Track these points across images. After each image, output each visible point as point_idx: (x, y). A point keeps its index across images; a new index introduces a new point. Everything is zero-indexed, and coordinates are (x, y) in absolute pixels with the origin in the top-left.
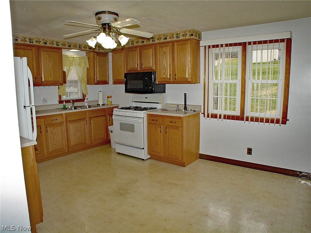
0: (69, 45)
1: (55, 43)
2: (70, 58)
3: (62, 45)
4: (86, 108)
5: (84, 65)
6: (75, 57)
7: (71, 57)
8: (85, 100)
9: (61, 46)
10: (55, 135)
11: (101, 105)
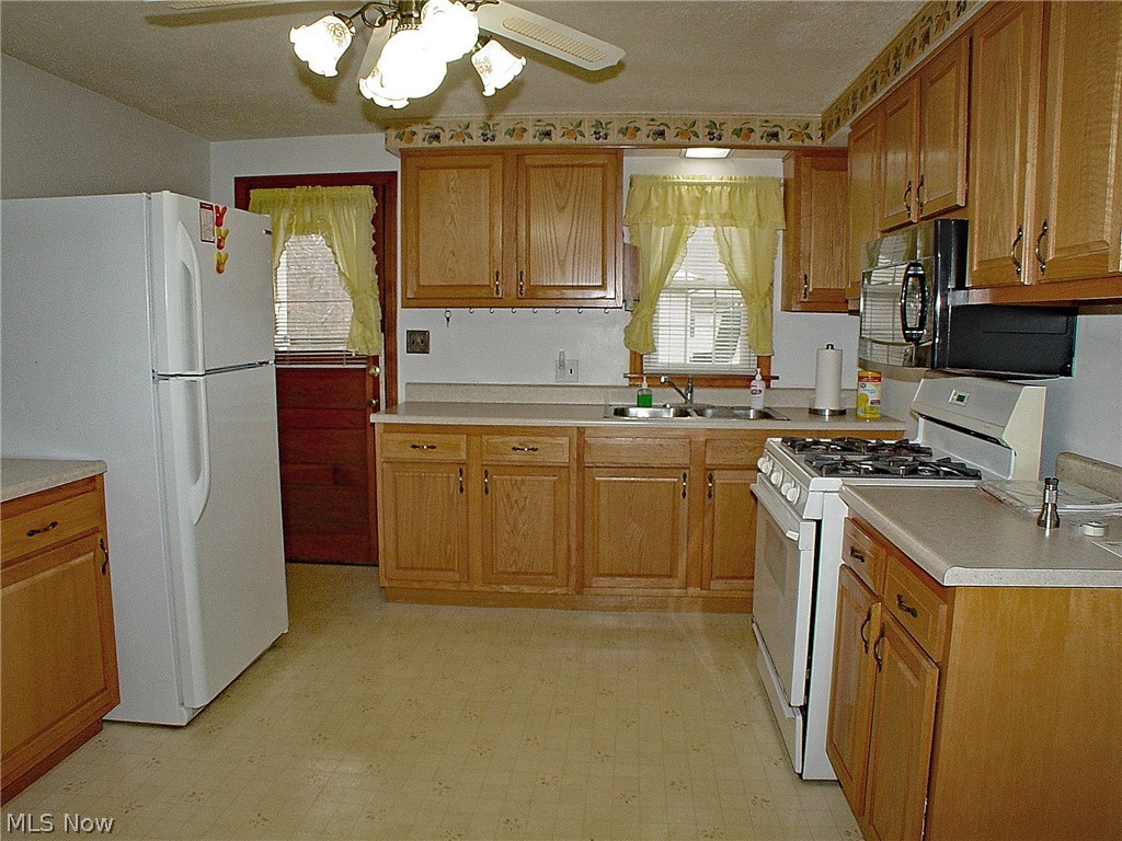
0: (655, 128)
1: (587, 129)
2: (684, 189)
3: (623, 132)
4: (747, 417)
5: (755, 216)
6: (708, 184)
7: (688, 184)
8: (753, 383)
9: (614, 139)
10: (521, 511)
11: (827, 413)
